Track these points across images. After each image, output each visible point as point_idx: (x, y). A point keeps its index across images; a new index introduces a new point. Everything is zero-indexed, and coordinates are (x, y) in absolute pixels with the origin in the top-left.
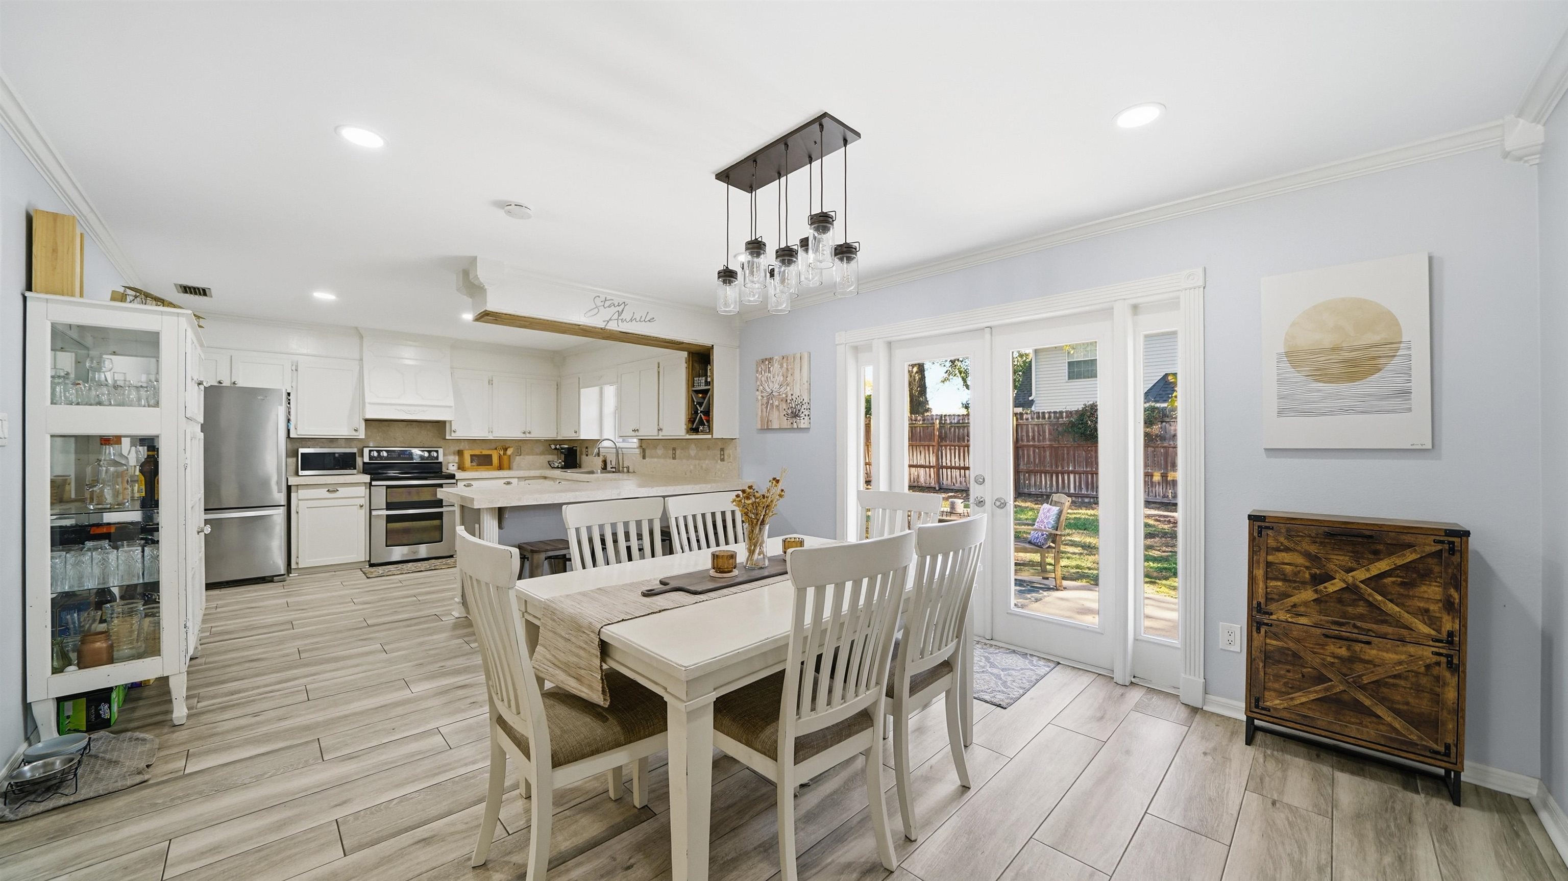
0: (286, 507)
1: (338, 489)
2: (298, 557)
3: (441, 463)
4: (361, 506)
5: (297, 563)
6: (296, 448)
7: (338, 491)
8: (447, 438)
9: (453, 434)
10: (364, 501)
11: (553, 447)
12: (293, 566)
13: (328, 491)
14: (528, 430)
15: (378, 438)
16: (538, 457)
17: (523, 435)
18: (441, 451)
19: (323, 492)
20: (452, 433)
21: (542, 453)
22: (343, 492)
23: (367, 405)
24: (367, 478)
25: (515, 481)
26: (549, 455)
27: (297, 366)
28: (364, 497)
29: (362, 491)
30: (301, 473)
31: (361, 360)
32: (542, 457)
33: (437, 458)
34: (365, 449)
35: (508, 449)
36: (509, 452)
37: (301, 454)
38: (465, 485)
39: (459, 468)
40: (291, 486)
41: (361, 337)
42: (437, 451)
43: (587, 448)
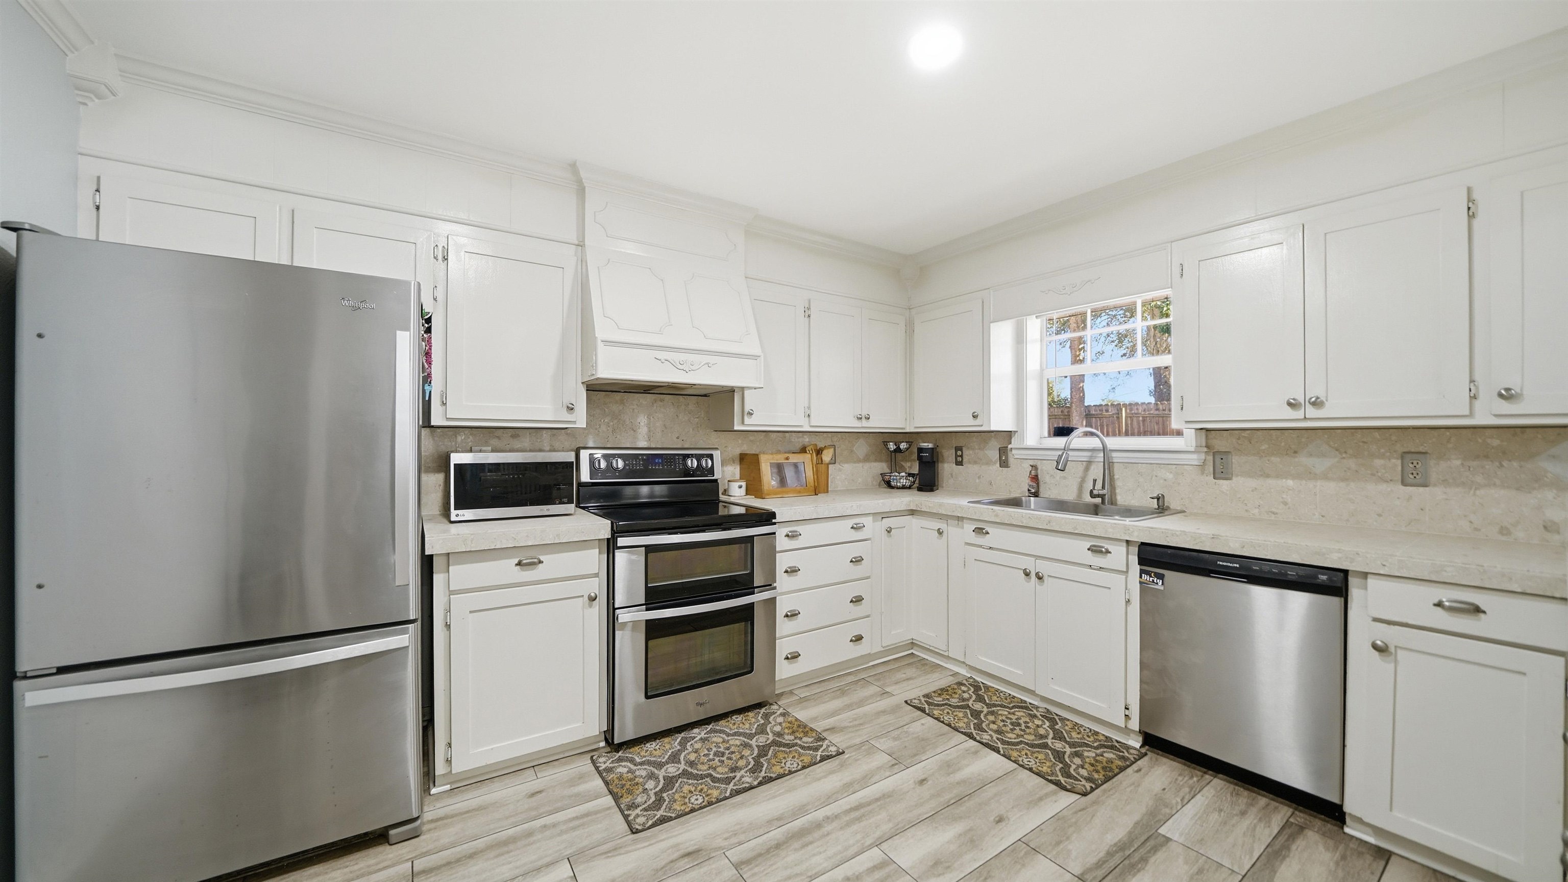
0: (419, 623)
1: (542, 558)
2: (450, 745)
3: (716, 481)
4: (592, 599)
5: (449, 761)
6: (443, 449)
7: (540, 562)
8: (736, 428)
9: (747, 420)
10: (597, 586)
11: (892, 446)
12: (440, 768)
13: (519, 564)
14: (864, 413)
15: (603, 428)
16: (861, 465)
17: (857, 424)
18: (717, 455)
19: (506, 569)
20: (746, 418)
21: (866, 459)
22: (552, 564)
23: (600, 346)
24: (602, 527)
25: (867, 521)
26: (876, 461)
27: (446, 250)
28: (596, 575)
29: (594, 559)
30: (454, 514)
31: (581, 245)
32: (867, 465)
33: (711, 471)
34: (582, 452)
35: (825, 452)
36: (827, 456)
37: (455, 464)
38: (787, 536)
39: (748, 492)
40: (431, 557)
41: (581, 191)
42: (711, 457)
43: (959, 448)
